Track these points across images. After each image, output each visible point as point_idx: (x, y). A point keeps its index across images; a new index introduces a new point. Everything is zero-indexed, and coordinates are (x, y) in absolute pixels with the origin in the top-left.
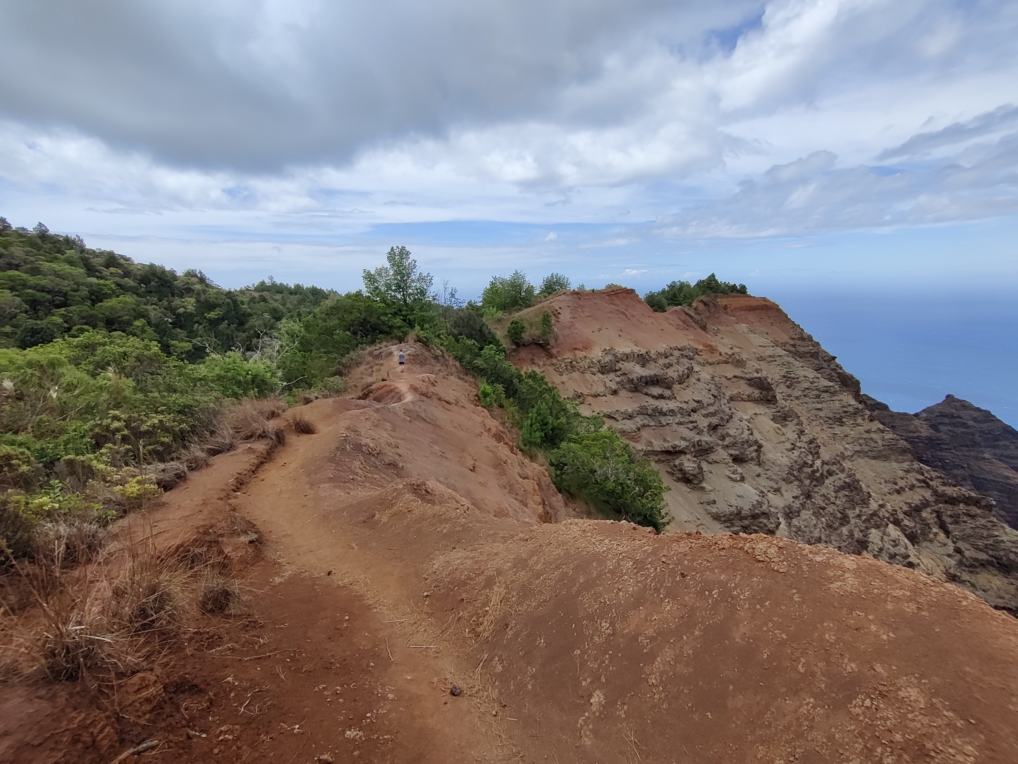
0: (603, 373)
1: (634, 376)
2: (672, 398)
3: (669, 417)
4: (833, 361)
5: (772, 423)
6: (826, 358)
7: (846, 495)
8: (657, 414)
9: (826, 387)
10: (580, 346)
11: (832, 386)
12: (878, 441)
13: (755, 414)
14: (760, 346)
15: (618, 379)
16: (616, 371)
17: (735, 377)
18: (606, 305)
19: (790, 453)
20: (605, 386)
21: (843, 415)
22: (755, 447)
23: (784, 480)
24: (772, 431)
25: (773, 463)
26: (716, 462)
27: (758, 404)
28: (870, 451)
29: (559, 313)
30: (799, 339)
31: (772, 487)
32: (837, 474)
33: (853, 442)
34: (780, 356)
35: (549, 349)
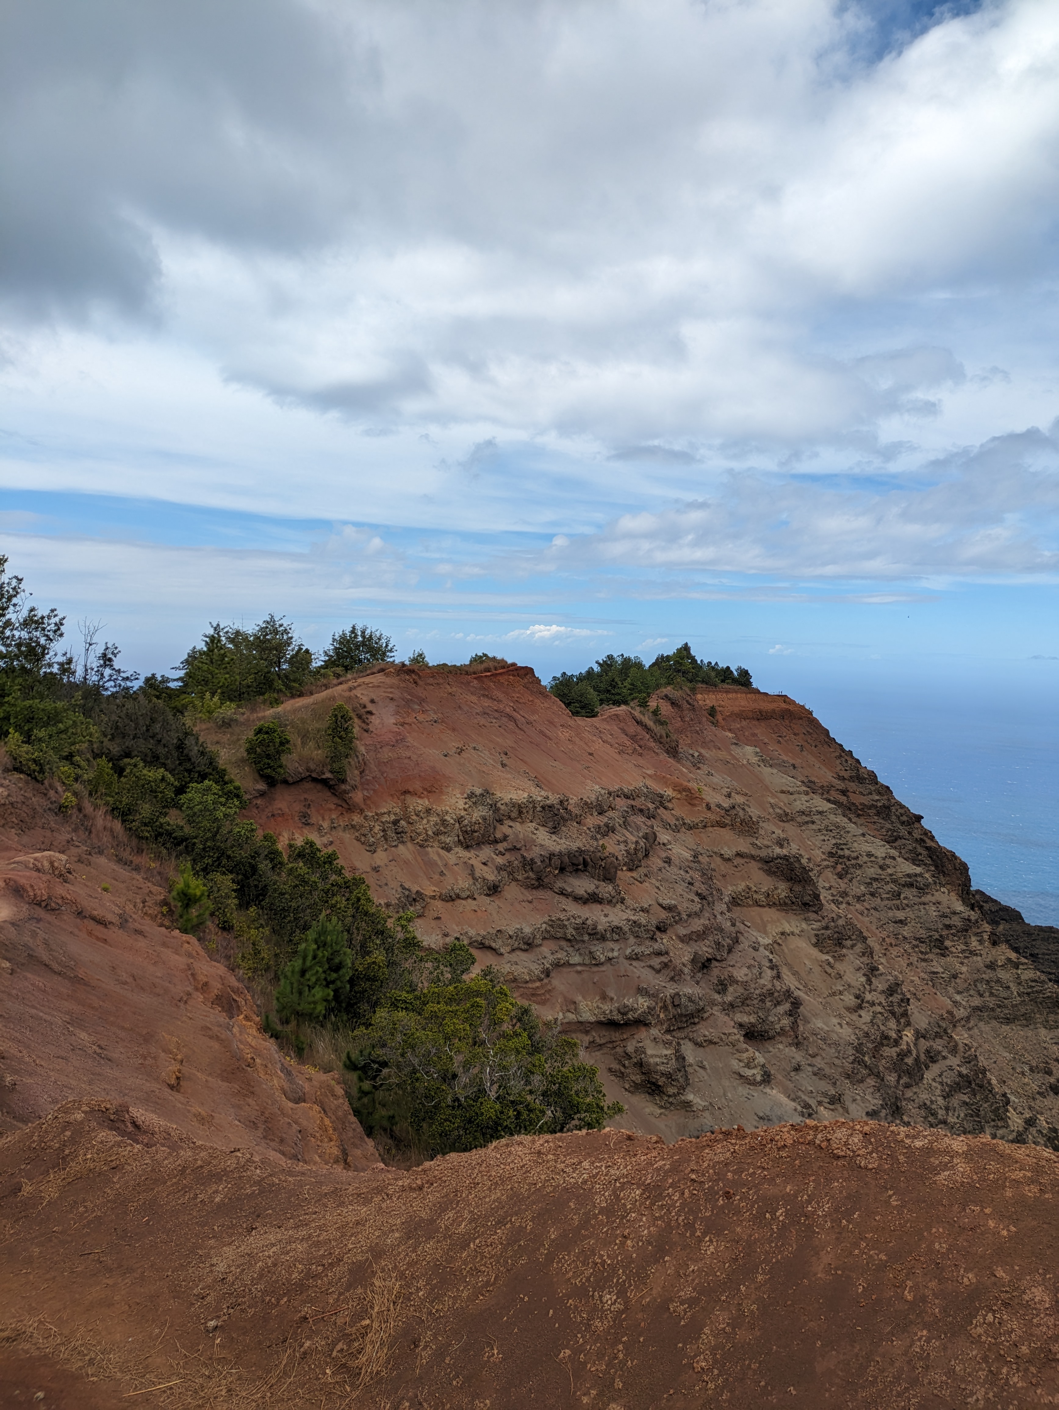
0: (467, 847)
1: (534, 853)
2: (617, 900)
3: (611, 944)
4: (916, 825)
5: (815, 952)
6: (904, 818)
7: (965, 1103)
8: (586, 938)
9: (909, 876)
10: (417, 785)
11: (921, 875)
12: (1011, 985)
13: (783, 934)
14: (783, 792)
15: (500, 860)
16: (496, 841)
17: (739, 855)
18: (474, 699)
19: (854, 1017)
20: (472, 874)
21: (944, 933)
22: (787, 1006)
23: (848, 1077)
24: (817, 969)
25: (824, 1039)
26: (711, 1042)
27: (786, 911)
28: (999, 1006)
29: (370, 713)
30: (851, 779)
31: (825, 1094)
32: (945, 1058)
33: (968, 990)
34: (821, 813)
35: (345, 792)
